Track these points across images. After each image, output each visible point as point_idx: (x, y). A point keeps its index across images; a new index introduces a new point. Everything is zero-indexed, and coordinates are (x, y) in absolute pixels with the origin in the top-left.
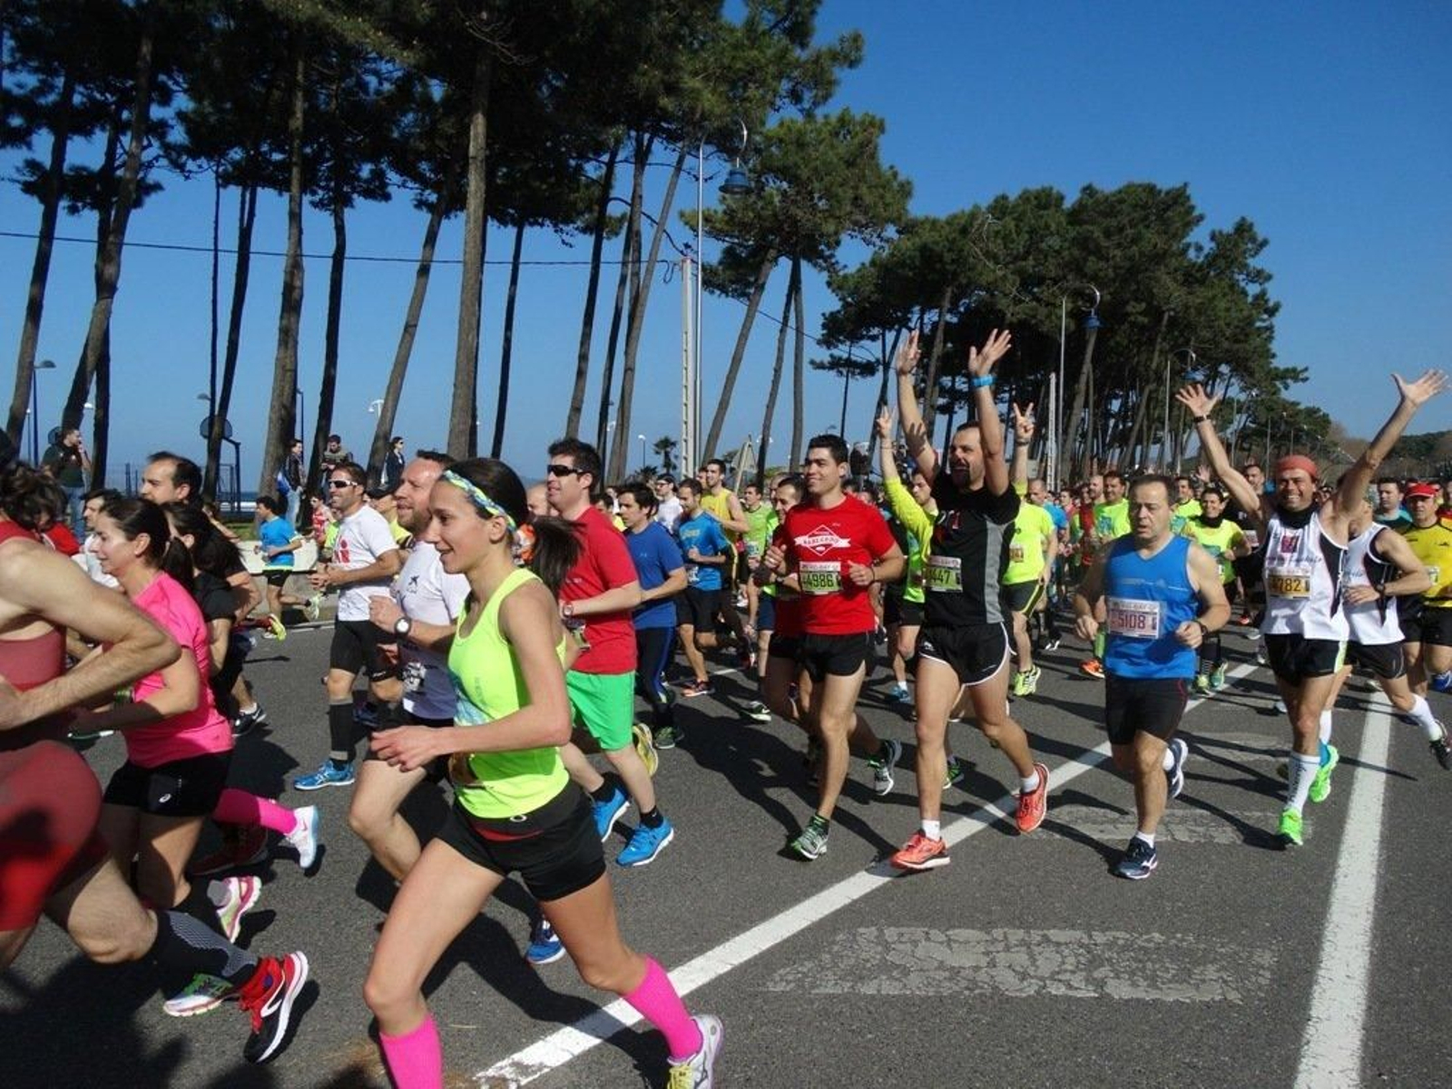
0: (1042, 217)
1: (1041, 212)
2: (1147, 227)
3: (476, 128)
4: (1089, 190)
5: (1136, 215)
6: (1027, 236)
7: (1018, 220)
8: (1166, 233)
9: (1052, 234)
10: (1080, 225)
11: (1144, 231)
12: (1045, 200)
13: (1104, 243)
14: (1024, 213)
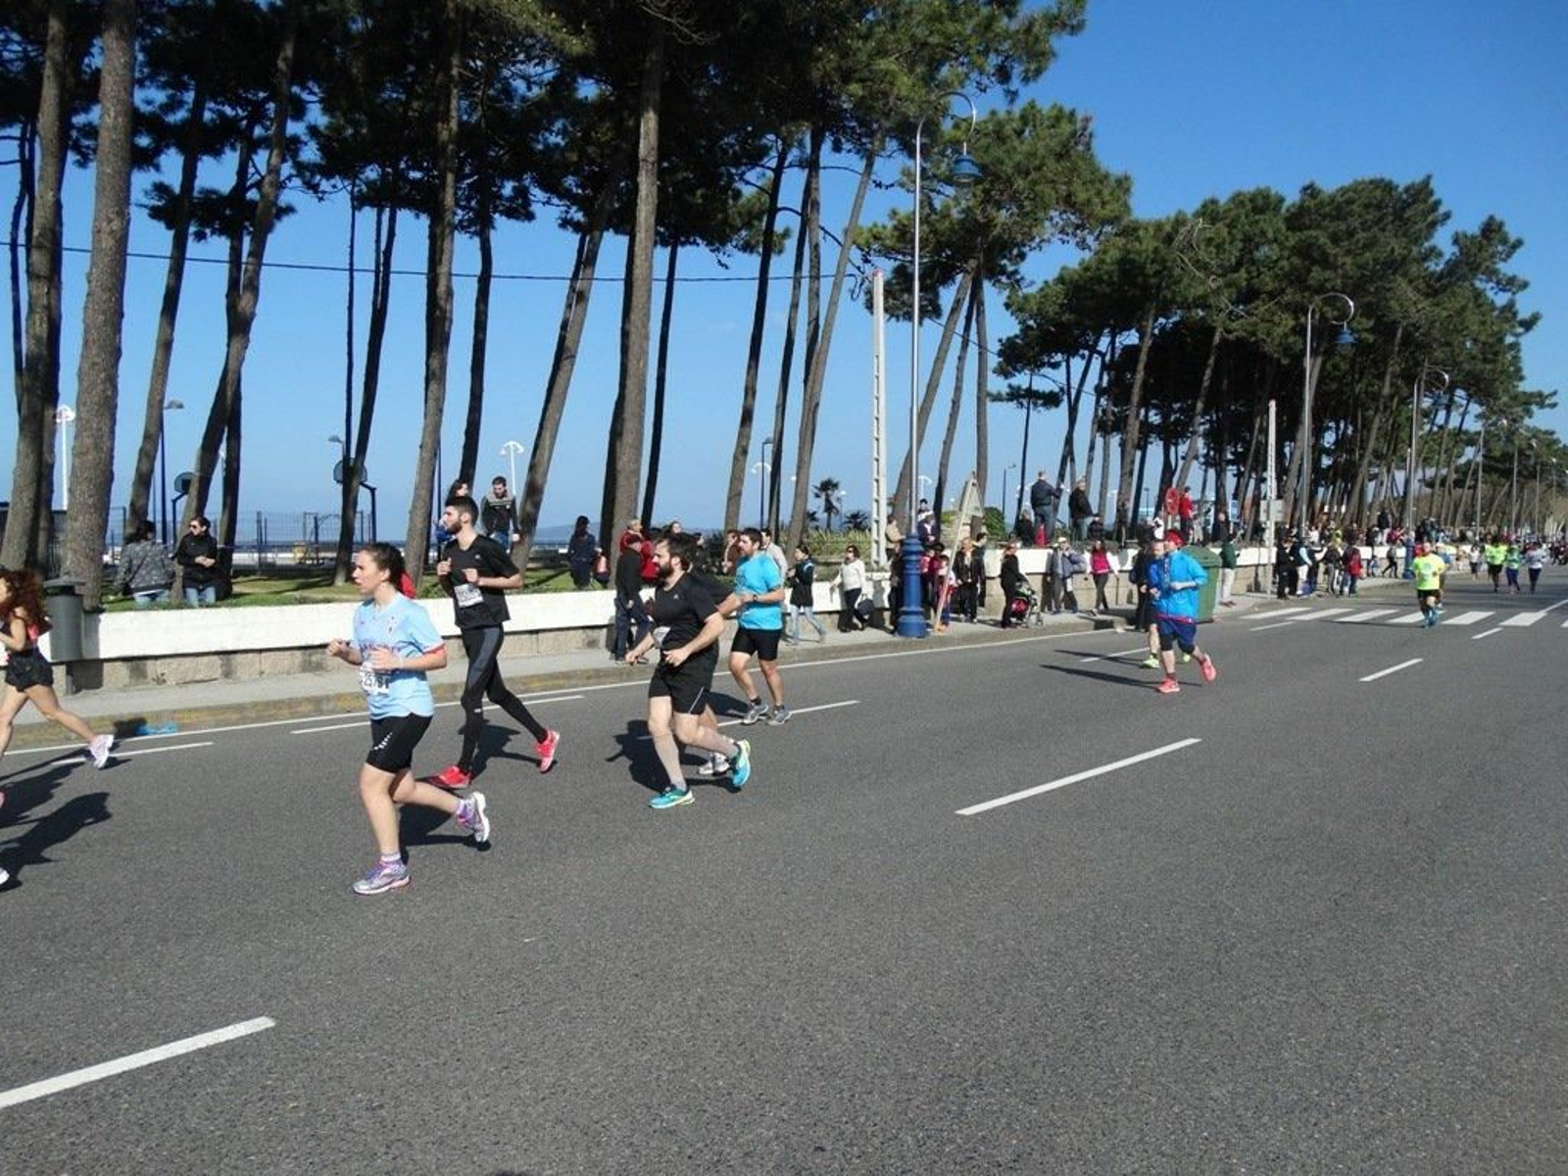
0: (1257, 222)
1: (1257, 217)
2: (1383, 230)
3: (647, 123)
4: (1310, 191)
5: (1370, 217)
6: (1240, 245)
7: (1231, 226)
8: (1405, 235)
9: (1270, 242)
10: (1300, 230)
11: (1380, 235)
12: (1261, 203)
13: (1332, 250)
14: (1238, 216)
